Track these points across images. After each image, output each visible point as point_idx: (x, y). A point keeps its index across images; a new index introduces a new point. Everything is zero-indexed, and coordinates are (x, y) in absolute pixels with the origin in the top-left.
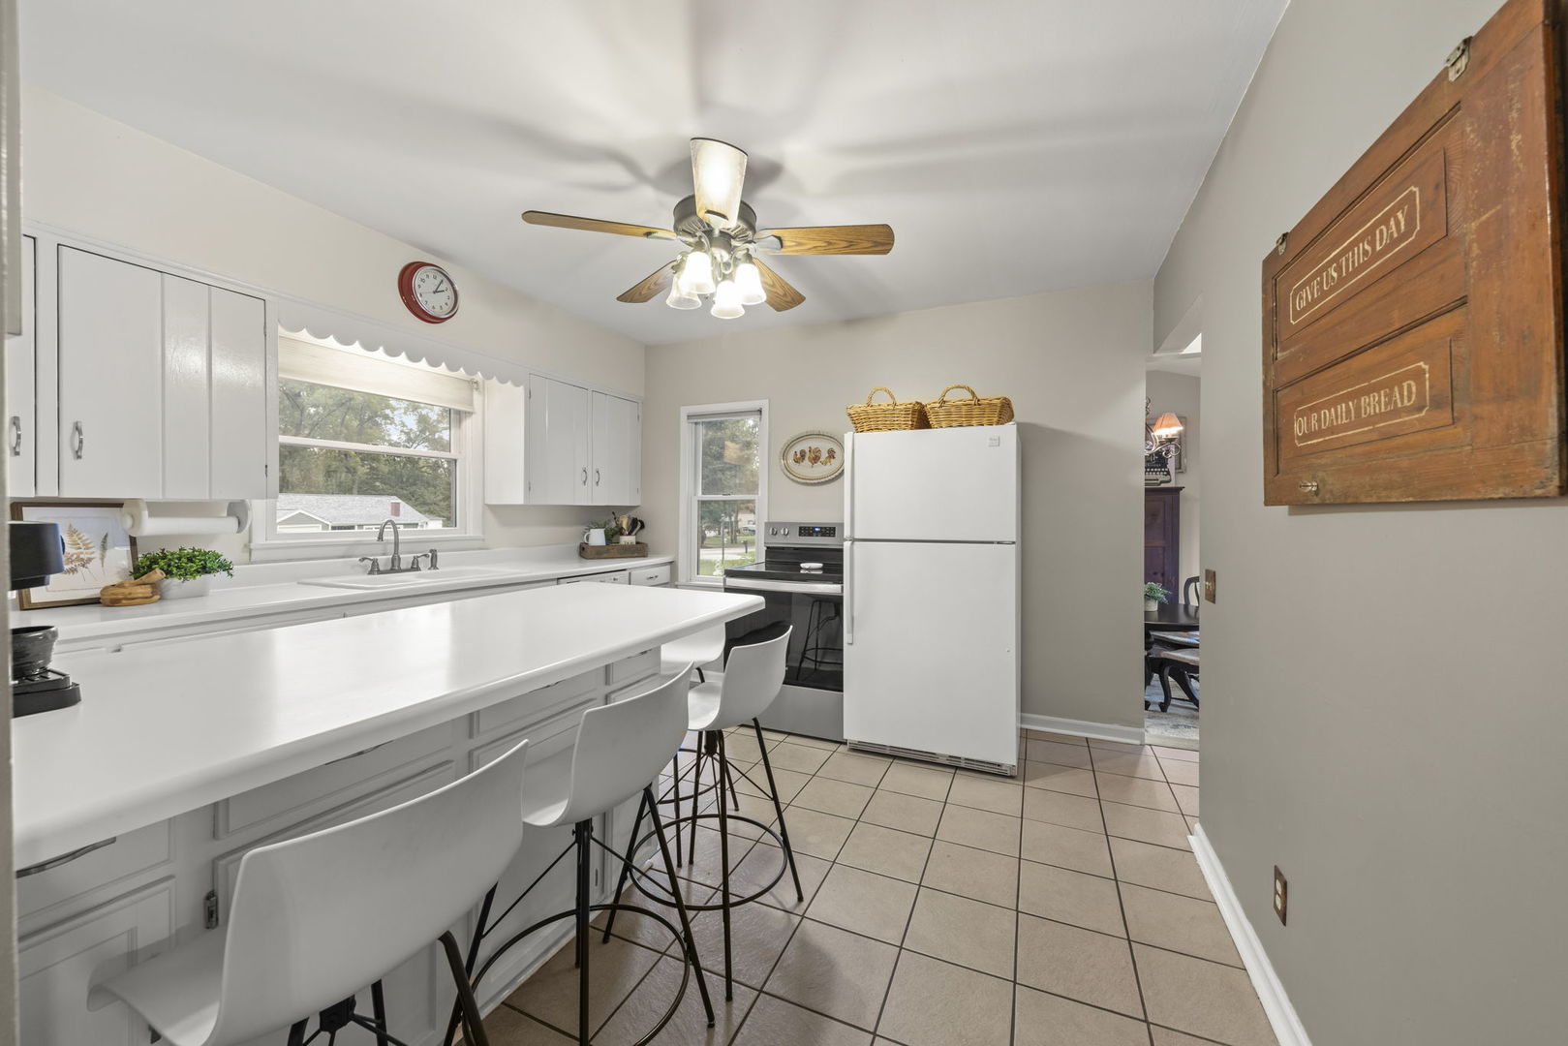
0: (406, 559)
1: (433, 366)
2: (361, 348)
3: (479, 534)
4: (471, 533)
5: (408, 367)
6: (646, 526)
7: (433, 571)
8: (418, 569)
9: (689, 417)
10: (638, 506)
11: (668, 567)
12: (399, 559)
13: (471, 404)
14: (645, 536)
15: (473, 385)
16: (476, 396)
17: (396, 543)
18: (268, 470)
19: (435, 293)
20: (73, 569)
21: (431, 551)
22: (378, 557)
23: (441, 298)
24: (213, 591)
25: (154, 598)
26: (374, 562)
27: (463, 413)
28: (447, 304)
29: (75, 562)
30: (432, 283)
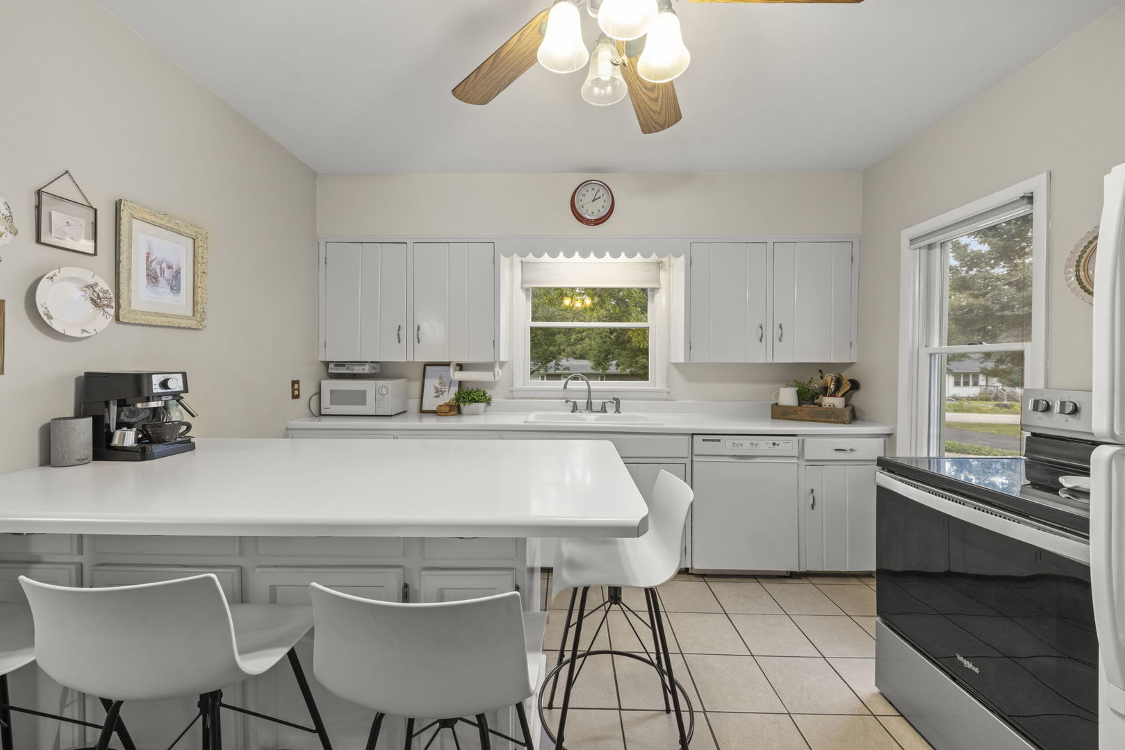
0: (597, 403)
1: (631, 258)
2: (595, 258)
3: (664, 388)
4: (660, 386)
5: (612, 263)
6: (862, 386)
7: (617, 414)
8: (605, 412)
9: (912, 241)
10: (852, 364)
11: (881, 440)
12: (591, 403)
13: (658, 280)
14: (858, 399)
15: (659, 265)
16: (663, 274)
17: (589, 391)
18: (495, 344)
19: (593, 201)
20: (438, 396)
21: (614, 399)
22: (577, 401)
23: (599, 203)
24: (483, 412)
25: (452, 413)
26: (575, 403)
27: (654, 290)
28: (603, 207)
29: (439, 393)
30: (590, 195)
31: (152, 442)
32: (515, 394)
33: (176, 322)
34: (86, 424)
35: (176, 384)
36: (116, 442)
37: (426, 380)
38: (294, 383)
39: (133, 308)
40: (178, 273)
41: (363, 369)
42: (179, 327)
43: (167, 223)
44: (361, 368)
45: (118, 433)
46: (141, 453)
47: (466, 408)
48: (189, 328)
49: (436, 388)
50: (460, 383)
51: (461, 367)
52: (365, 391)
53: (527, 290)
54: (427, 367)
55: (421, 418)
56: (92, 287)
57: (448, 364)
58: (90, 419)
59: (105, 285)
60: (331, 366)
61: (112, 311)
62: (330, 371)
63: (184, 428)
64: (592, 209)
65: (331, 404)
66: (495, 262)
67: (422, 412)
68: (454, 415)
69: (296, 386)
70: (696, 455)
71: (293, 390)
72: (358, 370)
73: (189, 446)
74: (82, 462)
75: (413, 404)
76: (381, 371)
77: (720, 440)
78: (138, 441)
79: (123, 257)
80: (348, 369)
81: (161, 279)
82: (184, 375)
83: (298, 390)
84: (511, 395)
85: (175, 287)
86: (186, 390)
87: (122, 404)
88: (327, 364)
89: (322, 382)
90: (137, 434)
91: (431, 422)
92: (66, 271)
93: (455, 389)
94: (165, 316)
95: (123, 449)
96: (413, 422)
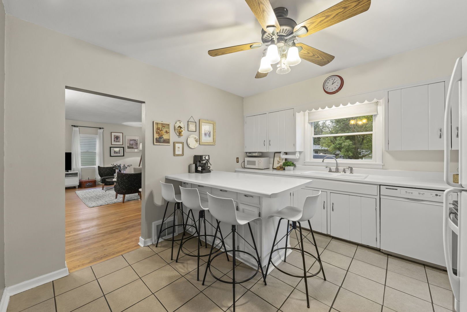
4: (377, 162)
7: (351, 174)
8: (345, 172)
13: (376, 111)
15: (377, 103)
17: (337, 163)
18: (294, 145)
19: (332, 84)
20: (278, 164)
21: (349, 167)
22: (331, 167)
23: (335, 85)
24: (292, 170)
25: (281, 169)
26: (330, 168)
27: (375, 115)
28: (337, 85)
29: (279, 162)
30: (331, 82)
31: (203, 170)
32: (306, 164)
33: (210, 144)
34: (194, 165)
35: (207, 158)
36: (198, 169)
37: (275, 158)
38: (237, 158)
39: (202, 141)
40: (210, 132)
41: (256, 154)
42: (210, 145)
43: (208, 122)
44: (255, 154)
45: (198, 167)
46: (201, 172)
47: (286, 168)
48: (212, 145)
49: (278, 161)
50: (286, 159)
51: (286, 153)
52: (255, 161)
53: (312, 123)
54: (275, 154)
55: (273, 170)
56: (195, 138)
57: (280, 153)
58: (195, 164)
59: (197, 138)
60: (248, 153)
61: (198, 143)
62: (247, 155)
63: (209, 167)
64: (332, 88)
65: (247, 165)
66: (294, 115)
67: (273, 169)
68: (282, 170)
69: (238, 159)
70: (382, 195)
71: (237, 160)
72: (254, 154)
73: (209, 171)
74: (193, 173)
75: (271, 166)
76: (262, 155)
77: (397, 189)
78: (201, 169)
79: (200, 131)
80: (252, 154)
81: (207, 134)
82: (209, 156)
83: (238, 160)
84: (305, 164)
85: (210, 136)
86: (209, 159)
87: (200, 162)
88: (247, 153)
89: (245, 158)
90: (201, 168)
91: (275, 172)
92: (192, 136)
93: (284, 161)
94: (208, 143)
95: (200, 171)
96: (271, 171)
